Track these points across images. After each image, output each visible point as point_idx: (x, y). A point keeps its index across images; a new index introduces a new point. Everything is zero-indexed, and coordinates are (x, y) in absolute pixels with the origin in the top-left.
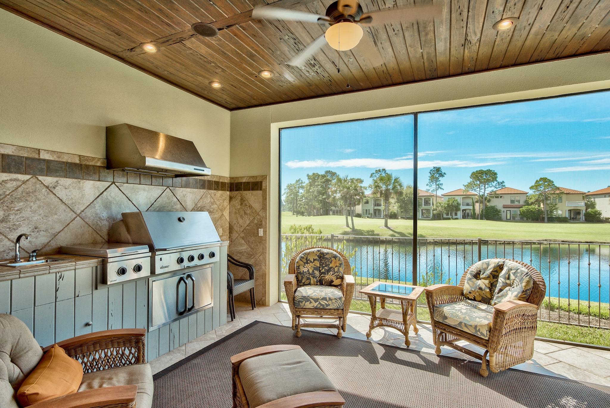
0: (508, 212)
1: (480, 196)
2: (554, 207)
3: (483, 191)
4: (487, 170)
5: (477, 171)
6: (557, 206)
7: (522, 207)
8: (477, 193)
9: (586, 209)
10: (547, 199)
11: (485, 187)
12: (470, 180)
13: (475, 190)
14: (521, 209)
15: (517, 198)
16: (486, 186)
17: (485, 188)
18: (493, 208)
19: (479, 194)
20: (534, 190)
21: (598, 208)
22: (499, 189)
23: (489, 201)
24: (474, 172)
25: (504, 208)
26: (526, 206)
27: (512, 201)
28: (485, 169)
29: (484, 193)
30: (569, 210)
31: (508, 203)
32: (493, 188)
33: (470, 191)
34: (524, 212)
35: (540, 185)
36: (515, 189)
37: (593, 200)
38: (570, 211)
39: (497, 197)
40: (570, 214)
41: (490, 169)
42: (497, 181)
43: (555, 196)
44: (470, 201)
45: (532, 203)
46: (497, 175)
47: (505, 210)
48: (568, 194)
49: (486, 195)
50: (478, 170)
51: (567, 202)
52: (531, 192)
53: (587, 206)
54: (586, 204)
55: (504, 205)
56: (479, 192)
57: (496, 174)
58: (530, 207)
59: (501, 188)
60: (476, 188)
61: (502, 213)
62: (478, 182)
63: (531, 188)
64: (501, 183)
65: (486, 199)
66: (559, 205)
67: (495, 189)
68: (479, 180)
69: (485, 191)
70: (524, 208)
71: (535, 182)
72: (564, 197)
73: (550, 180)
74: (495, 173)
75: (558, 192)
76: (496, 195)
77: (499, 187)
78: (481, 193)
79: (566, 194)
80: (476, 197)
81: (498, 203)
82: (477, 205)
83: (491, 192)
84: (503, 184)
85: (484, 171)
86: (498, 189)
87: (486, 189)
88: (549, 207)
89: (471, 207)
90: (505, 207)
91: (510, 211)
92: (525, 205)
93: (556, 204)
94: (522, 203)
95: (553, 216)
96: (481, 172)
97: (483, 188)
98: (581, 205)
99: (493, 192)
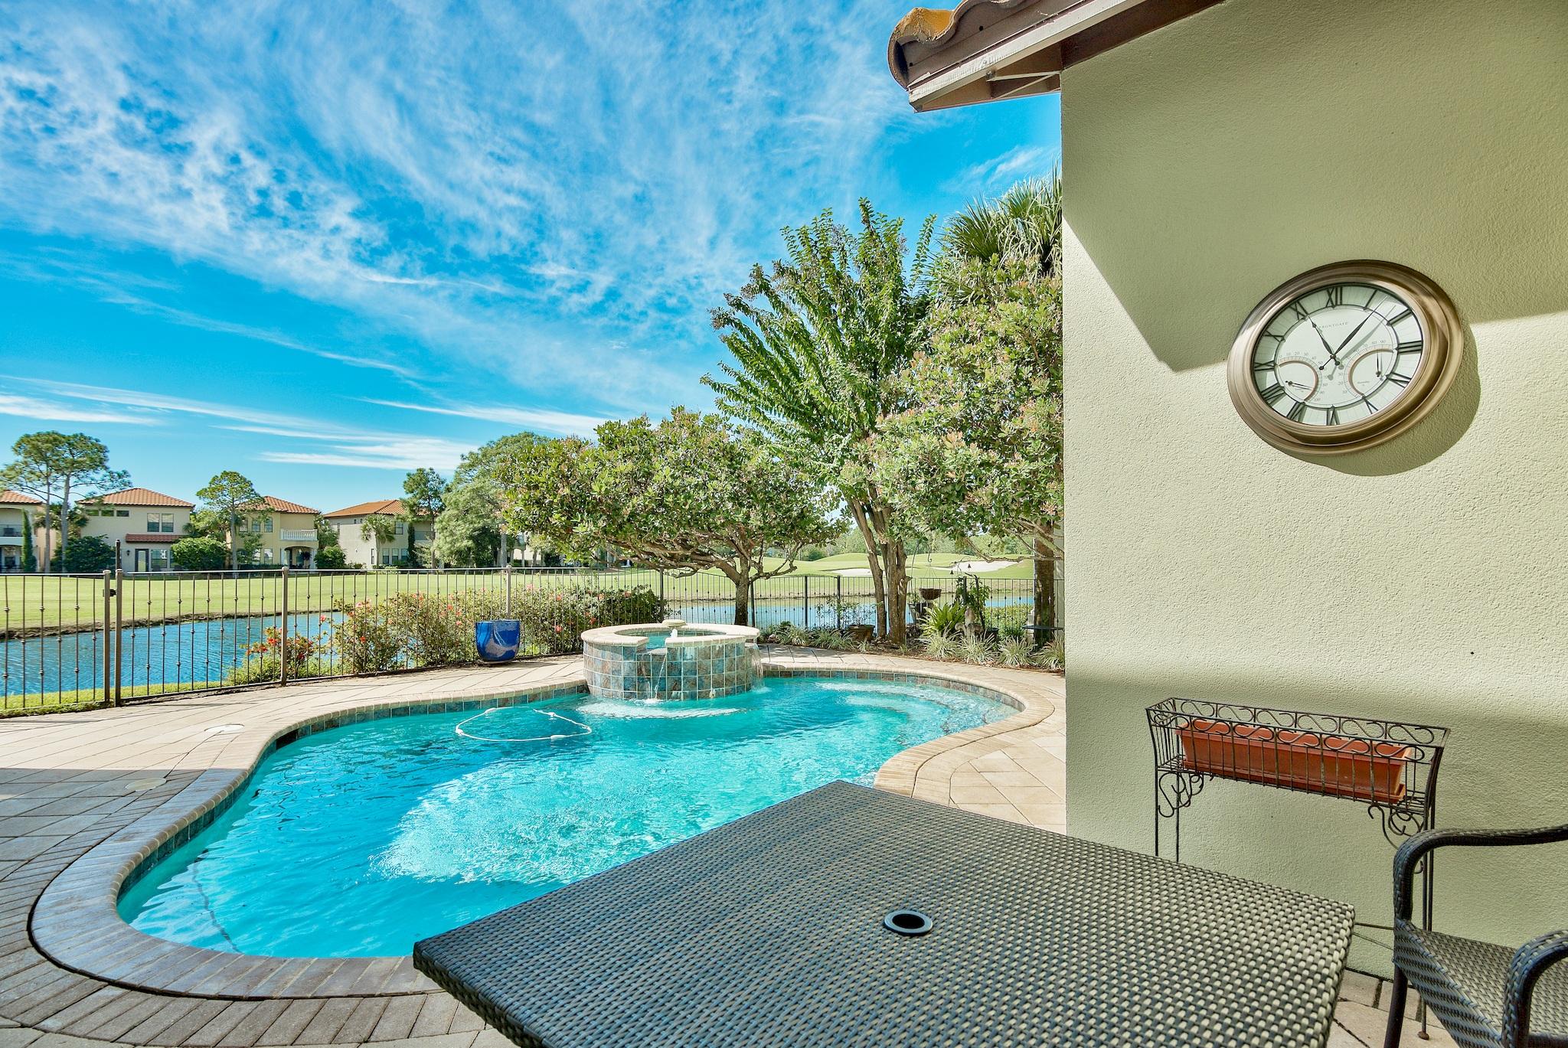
0: (142, 554)
1: (52, 507)
2: (254, 543)
3: (62, 493)
4: (75, 436)
5: (39, 434)
6: (261, 541)
7: (177, 542)
8: (41, 500)
9: (321, 547)
10: (238, 522)
11: (67, 481)
12: (13, 458)
13: (32, 490)
14: (174, 546)
15: (167, 519)
16: (73, 480)
17: (68, 487)
18: (93, 542)
19: (48, 501)
20: (207, 501)
21: (343, 543)
22: (113, 491)
23: (83, 522)
24: (28, 436)
25: (128, 542)
26: (189, 539)
27: (152, 526)
28: (68, 432)
29: (66, 499)
30: (286, 549)
31: (142, 530)
32: (93, 488)
33: (19, 492)
34: (181, 553)
35: (222, 489)
36: (160, 495)
37: (335, 528)
38: (290, 550)
39: (105, 513)
40: (291, 558)
41: (86, 435)
42: (106, 468)
43: (255, 516)
44: (17, 522)
45: (203, 533)
46: (107, 454)
47: (132, 548)
48: (286, 512)
49: (73, 505)
50: (44, 431)
51: (282, 530)
52: (200, 504)
53: (323, 541)
54: (320, 537)
55: (128, 535)
56: (45, 496)
57: (102, 449)
58: (197, 541)
59: (118, 490)
60: (37, 483)
61: (123, 557)
62: (44, 468)
63: (201, 494)
64: (120, 476)
65: (72, 516)
66: (267, 537)
67: (99, 492)
68: (46, 460)
69: (67, 493)
70: (183, 544)
71: (210, 480)
72: (276, 519)
73: (245, 479)
74: (101, 447)
75: (262, 507)
76: (103, 508)
77: (114, 487)
78: (54, 500)
79: (281, 512)
80: (40, 509)
81: (109, 530)
82: (40, 537)
83: (88, 499)
84: (126, 479)
85: (64, 437)
86: (109, 492)
87: (71, 490)
88: (245, 541)
89: (20, 541)
90: (131, 540)
91: (147, 550)
92: (185, 537)
93: (259, 536)
94: (178, 530)
95: (254, 563)
96: (55, 440)
97: (63, 484)
98: (309, 538)
99: (96, 498)
